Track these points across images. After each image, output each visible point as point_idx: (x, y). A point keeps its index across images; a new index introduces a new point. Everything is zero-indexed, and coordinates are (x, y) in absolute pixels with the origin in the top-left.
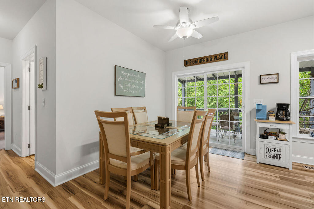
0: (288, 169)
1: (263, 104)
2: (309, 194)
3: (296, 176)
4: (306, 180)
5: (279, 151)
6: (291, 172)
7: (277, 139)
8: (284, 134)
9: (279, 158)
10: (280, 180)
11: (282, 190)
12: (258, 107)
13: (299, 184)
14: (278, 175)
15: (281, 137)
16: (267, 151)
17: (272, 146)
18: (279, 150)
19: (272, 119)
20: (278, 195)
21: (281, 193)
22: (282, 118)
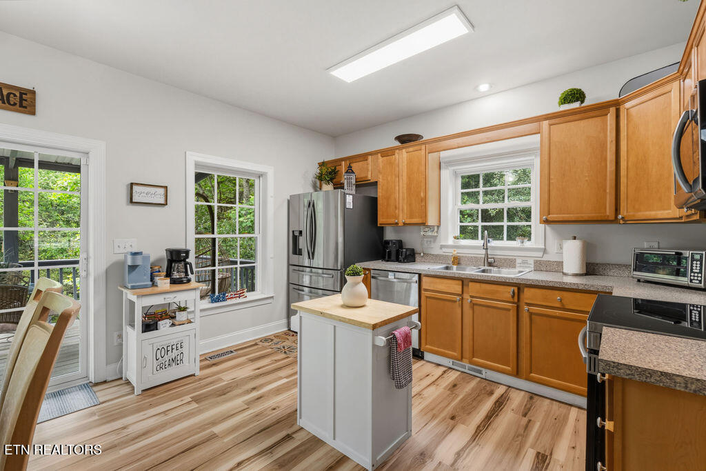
0: (194, 375)
1: (144, 252)
2: (243, 402)
3: (211, 383)
4: (224, 381)
5: (179, 348)
6: (200, 379)
7: (173, 325)
8: (185, 309)
9: (179, 362)
10: (197, 406)
11: (214, 423)
12: (133, 260)
13: (223, 392)
14: (188, 398)
15: (181, 316)
16: (159, 356)
17: (168, 342)
18: (179, 346)
19: (163, 283)
20: (214, 437)
21: (217, 429)
22: (178, 279)
